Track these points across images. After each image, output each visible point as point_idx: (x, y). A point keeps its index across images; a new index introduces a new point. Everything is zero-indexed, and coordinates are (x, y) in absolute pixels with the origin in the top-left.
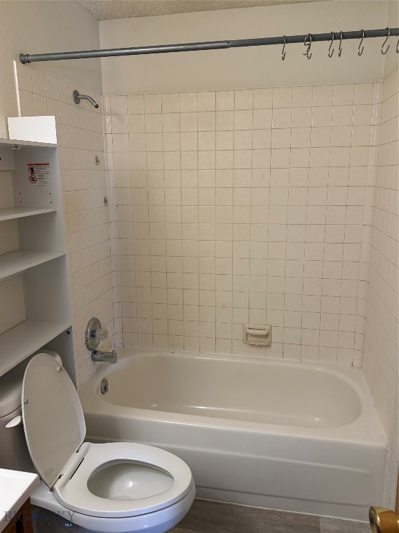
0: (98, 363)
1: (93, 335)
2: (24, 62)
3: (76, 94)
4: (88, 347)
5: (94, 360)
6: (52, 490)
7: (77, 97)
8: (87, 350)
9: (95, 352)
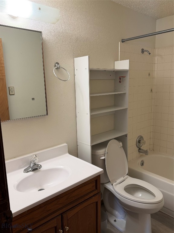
0: (141, 154)
1: (139, 142)
2: (122, 42)
3: (143, 50)
4: (137, 146)
5: (139, 152)
6: (112, 185)
7: (143, 51)
8: (136, 147)
9: (140, 149)
